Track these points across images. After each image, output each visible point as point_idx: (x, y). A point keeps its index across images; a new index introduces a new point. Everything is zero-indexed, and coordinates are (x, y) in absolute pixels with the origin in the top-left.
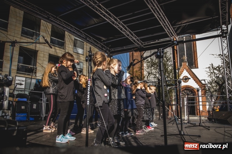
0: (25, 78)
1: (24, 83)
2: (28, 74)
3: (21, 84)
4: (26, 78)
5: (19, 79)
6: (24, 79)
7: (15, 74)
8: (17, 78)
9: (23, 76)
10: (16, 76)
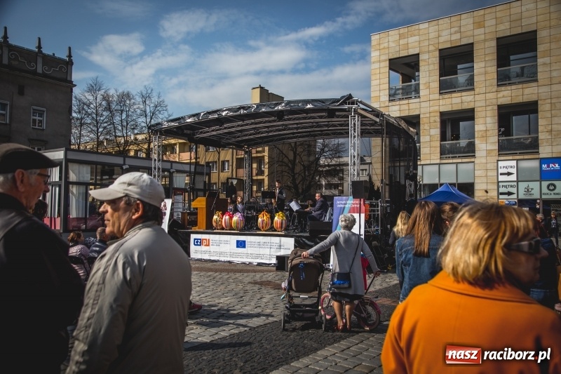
0: (515, 161)
1: (514, 171)
2: (520, 153)
3: (509, 174)
4: (517, 160)
5: (505, 165)
6: (514, 163)
7: (497, 158)
8: (501, 164)
9: (511, 158)
10: (498, 161)
